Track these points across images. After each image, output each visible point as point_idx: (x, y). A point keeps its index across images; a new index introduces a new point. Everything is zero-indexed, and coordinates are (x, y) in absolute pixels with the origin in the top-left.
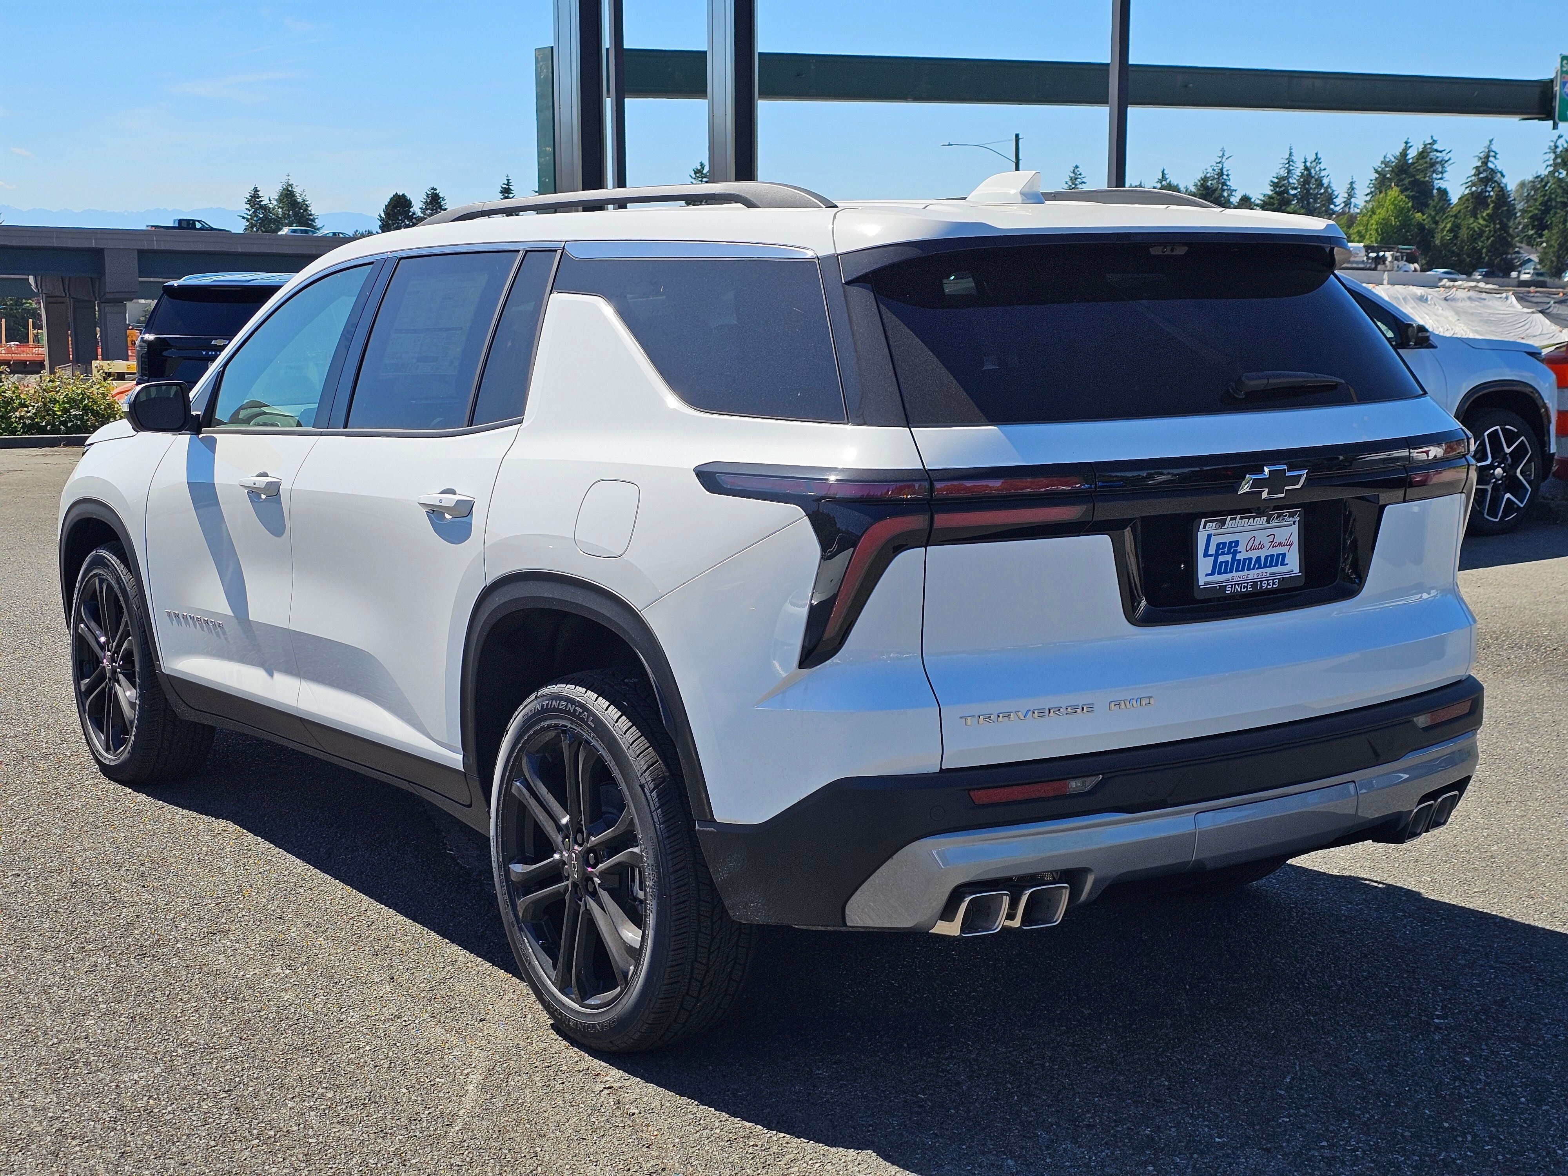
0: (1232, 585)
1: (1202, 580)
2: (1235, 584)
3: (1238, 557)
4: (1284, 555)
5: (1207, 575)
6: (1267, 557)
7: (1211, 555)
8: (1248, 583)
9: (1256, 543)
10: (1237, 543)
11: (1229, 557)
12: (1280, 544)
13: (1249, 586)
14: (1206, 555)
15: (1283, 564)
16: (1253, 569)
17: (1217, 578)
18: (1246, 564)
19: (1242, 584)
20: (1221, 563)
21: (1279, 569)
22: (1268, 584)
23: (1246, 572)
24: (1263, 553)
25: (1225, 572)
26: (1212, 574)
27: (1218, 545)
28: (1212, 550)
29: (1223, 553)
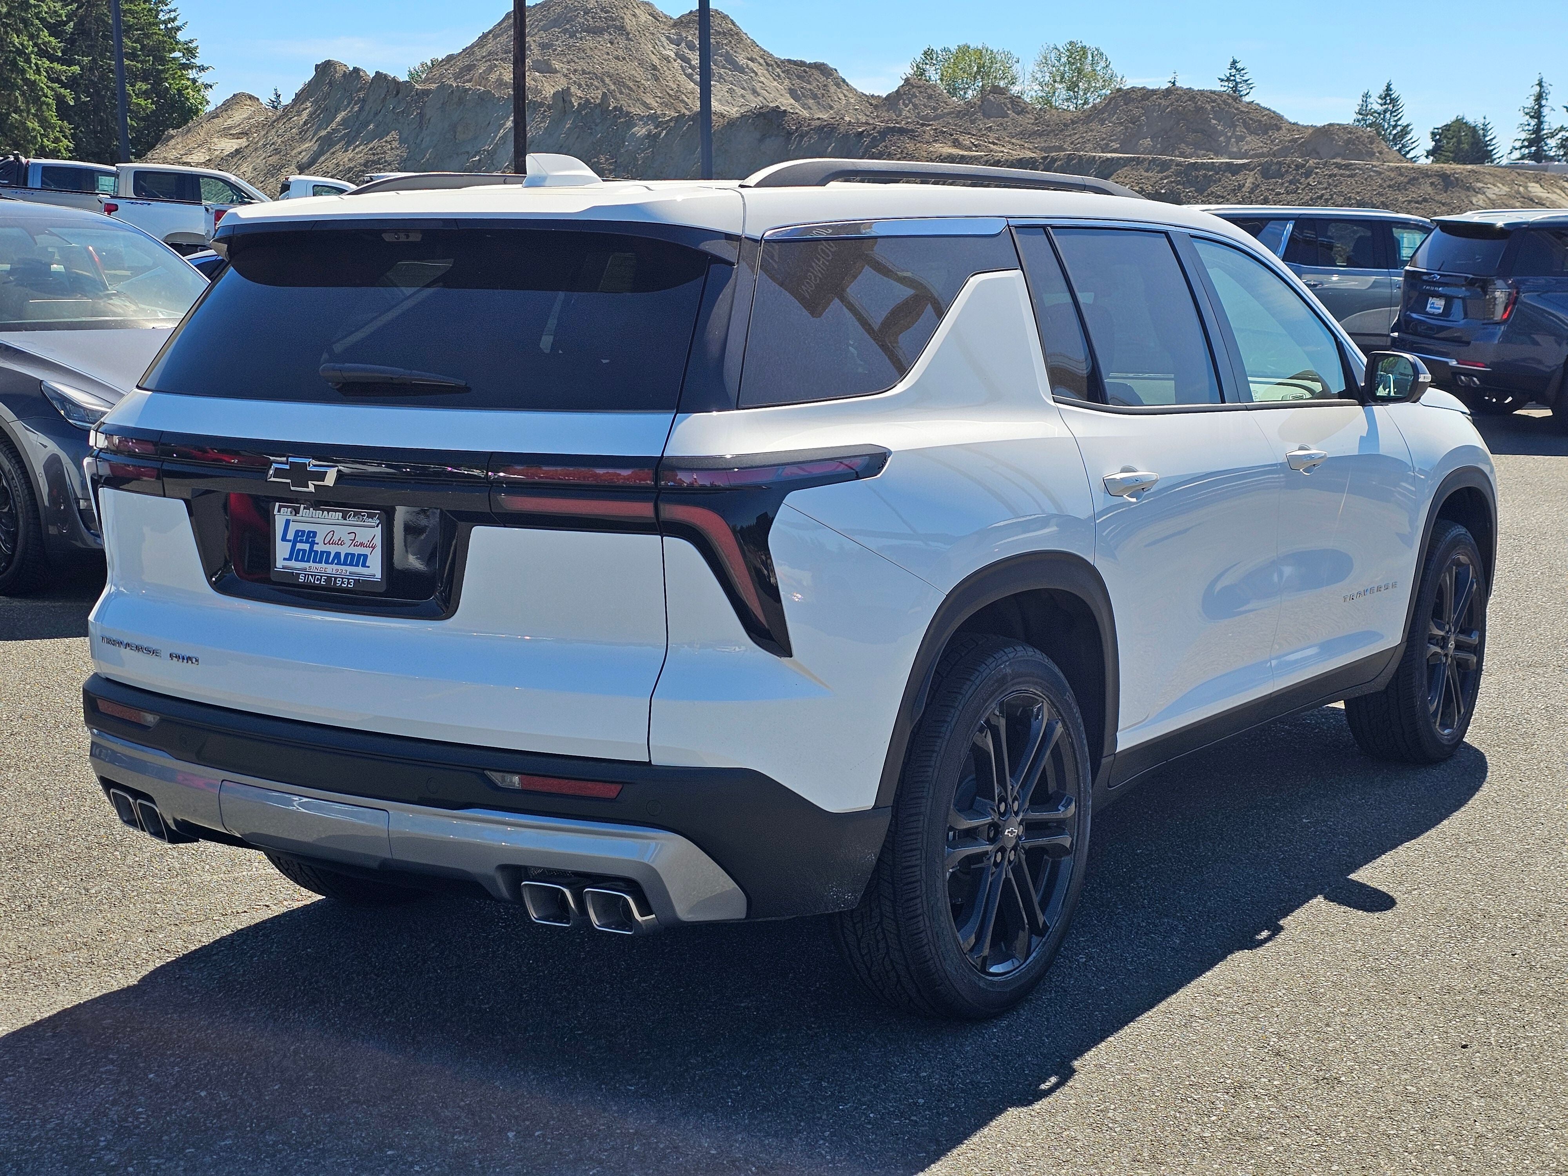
0: (305, 574)
1: (280, 563)
2: (308, 575)
3: (316, 548)
4: (366, 556)
5: (285, 559)
6: (347, 555)
7: (289, 541)
8: (321, 576)
9: (336, 538)
10: (315, 533)
11: (306, 547)
12: (362, 544)
13: (323, 580)
14: (284, 539)
15: (364, 565)
16: (332, 563)
17: (293, 564)
18: (323, 557)
19: (315, 575)
20: (299, 550)
21: (359, 569)
22: (343, 582)
23: (323, 565)
24: (343, 550)
25: (302, 560)
26: (290, 559)
27: (297, 532)
28: (290, 536)
29: (301, 541)
